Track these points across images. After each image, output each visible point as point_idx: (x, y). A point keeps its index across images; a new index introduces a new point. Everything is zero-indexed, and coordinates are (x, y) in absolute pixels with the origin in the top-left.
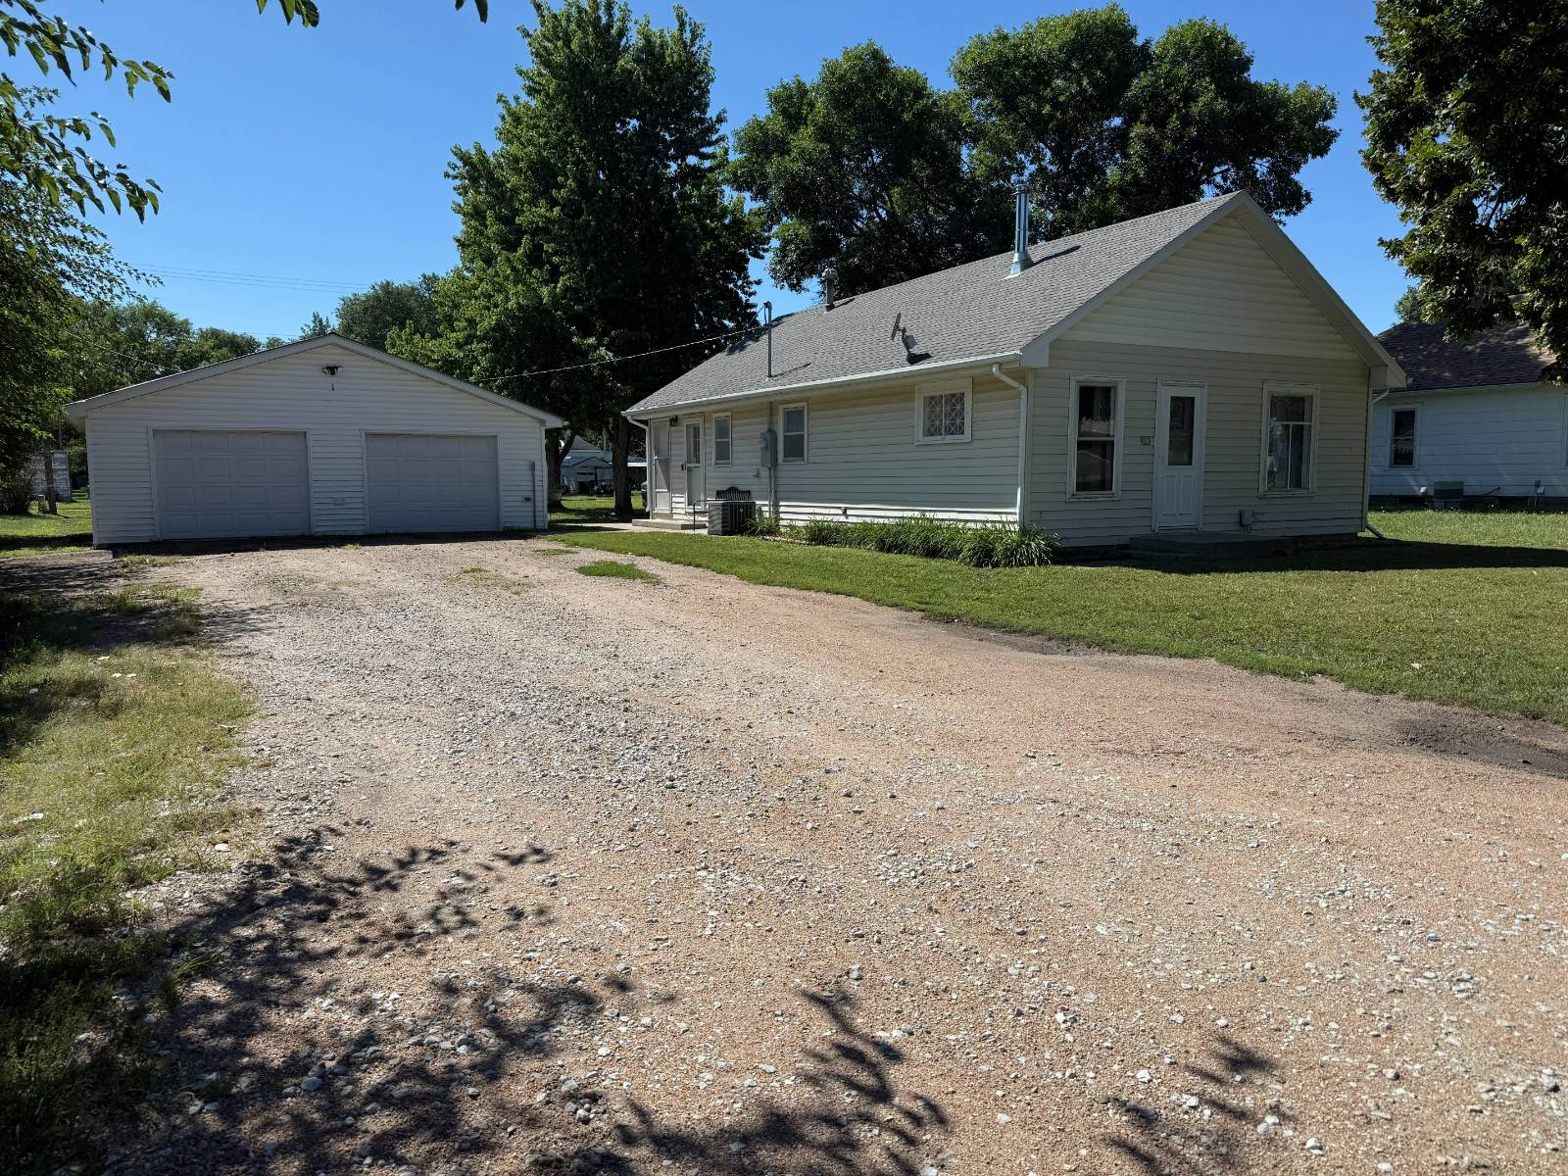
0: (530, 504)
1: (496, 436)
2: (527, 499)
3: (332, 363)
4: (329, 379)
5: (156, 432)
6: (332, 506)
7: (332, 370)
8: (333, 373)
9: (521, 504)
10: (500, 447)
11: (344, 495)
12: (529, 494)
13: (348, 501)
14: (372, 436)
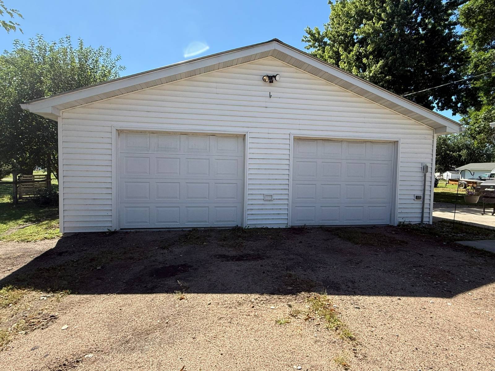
0: (420, 202)
1: (396, 143)
2: (418, 198)
3: (271, 74)
4: (268, 88)
5: (120, 132)
6: (263, 202)
7: (271, 79)
8: (271, 82)
9: (413, 202)
10: (401, 150)
11: (271, 192)
12: (420, 193)
13: (274, 197)
14: (299, 140)
